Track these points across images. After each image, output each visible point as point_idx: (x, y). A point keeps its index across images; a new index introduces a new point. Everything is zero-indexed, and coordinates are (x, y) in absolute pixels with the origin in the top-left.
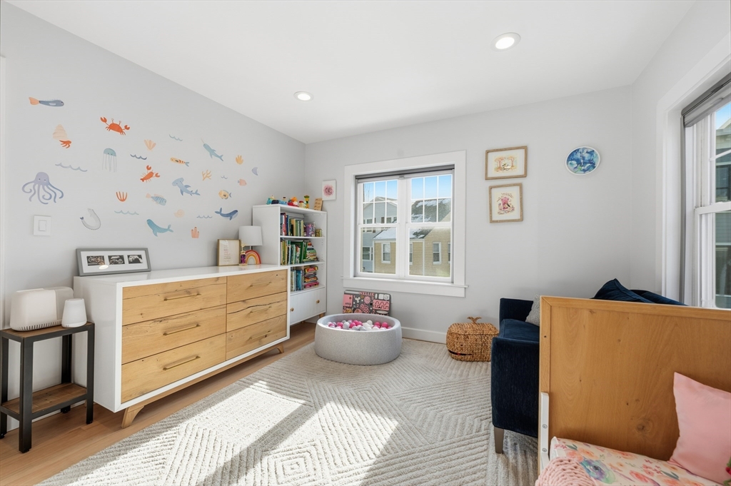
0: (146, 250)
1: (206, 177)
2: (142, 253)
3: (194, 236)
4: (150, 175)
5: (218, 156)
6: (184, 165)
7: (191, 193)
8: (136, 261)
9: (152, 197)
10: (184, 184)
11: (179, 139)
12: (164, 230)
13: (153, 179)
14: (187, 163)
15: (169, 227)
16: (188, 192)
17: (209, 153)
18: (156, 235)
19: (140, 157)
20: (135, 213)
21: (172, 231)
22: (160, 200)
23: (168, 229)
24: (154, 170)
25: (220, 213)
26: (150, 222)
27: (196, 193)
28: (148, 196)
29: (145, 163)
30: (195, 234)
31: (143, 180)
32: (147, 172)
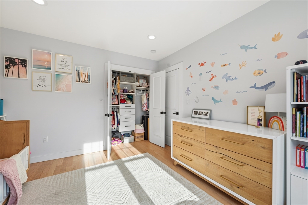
0: (211, 110)
1: (243, 66)
2: (209, 112)
3: (234, 104)
4: (213, 78)
5: (252, 48)
6: (228, 65)
7: (232, 79)
8: (206, 115)
9: (214, 87)
10: (228, 76)
11: (225, 54)
12: (219, 102)
13: (214, 78)
14: (229, 64)
15: (221, 100)
16: (230, 80)
17: (244, 50)
18: (215, 104)
19: (210, 72)
20: (208, 95)
21: (222, 102)
22: (217, 87)
23: (220, 101)
24: (214, 75)
25: (255, 87)
26: (213, 98)
27: (235, 79)
28: (212, 87)
29: (210, 73)
30: (235, 103)
31: (210, 81)
32: (211, 77)
